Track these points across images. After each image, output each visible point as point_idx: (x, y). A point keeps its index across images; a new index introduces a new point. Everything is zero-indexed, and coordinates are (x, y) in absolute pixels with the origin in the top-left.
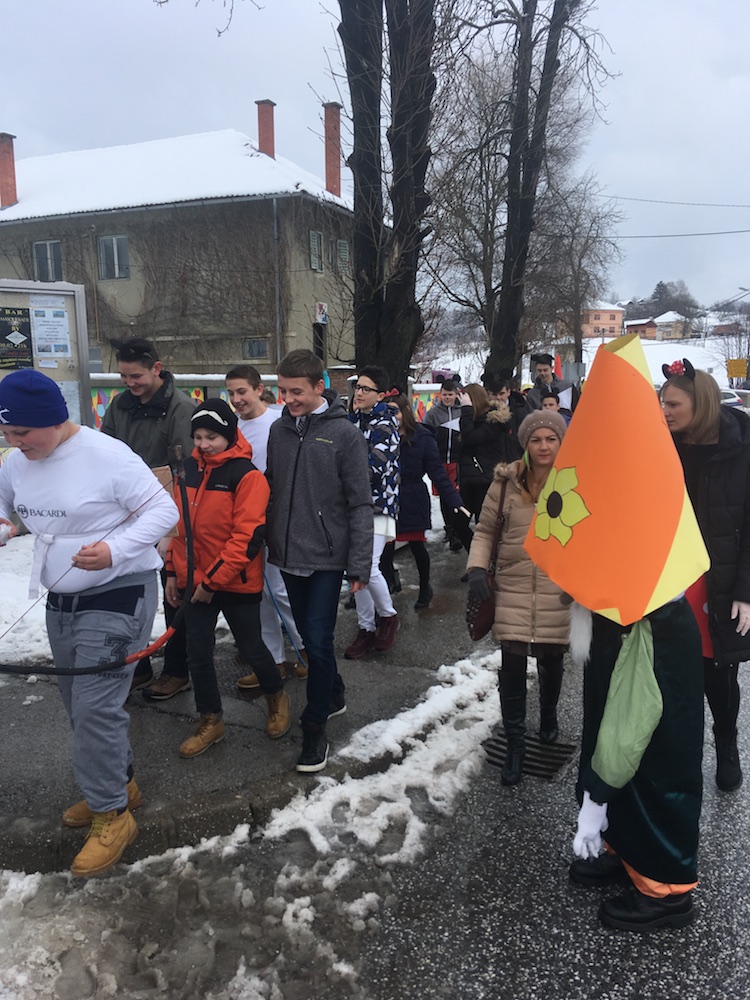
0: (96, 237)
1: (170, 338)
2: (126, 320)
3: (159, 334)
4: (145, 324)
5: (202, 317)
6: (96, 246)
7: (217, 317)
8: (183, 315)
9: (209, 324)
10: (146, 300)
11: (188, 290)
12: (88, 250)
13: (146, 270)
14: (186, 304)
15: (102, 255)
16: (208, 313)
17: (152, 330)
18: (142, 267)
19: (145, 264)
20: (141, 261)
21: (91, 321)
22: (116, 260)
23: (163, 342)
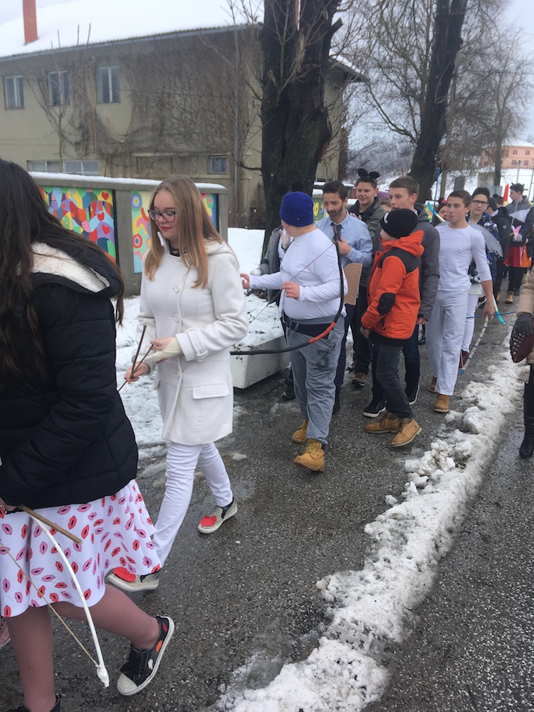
0: (96, 67)
1: (150, 154)
2: (117, 139)
3: (140, 150)
4: (131, 142)
5: (176, 136)
6: (95, 74)
7: (187, 137)
8: (161, 135)
9: (181, 143)
10: (132, 121)
11: (166, 114)
12: (89, 79)
13: (134, 96)
14: (163, 125)
15: (100, 83)
16: (180, 133)
17: (137, 148)
18: (130, 93)
19: (132, 91)
20: (129, 88)
21: (91, 139)
22: (110, 87)
23: (146, 157)
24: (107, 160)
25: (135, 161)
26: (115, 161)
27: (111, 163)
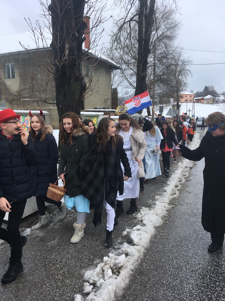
0: (4, 64)
1: (28, 99)
2: (14, 93)
3: (24, 98)
4: (20, 94)
5: (39, 92)
6: (4, 67)
8: (33, 91)
9: (42, 94)
10: (20, 86)
11: (34, 82)
12: (1, 68)
13: (21, 75)
14: (33, 87)
15: (6, 70)
17: (23, 97)
18: (19, 74)
19: (20, 73)
20: (18, 72)
21: (3, 93)
22: (11, 71)
23: (27, 101)
24: (10, 102)
25: (22, 102)
26: (13, 102)
27: (12, 103)
